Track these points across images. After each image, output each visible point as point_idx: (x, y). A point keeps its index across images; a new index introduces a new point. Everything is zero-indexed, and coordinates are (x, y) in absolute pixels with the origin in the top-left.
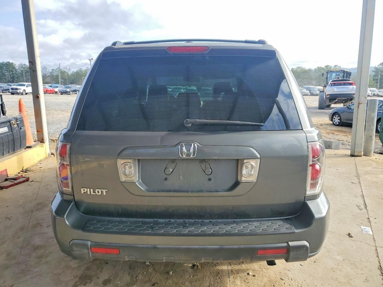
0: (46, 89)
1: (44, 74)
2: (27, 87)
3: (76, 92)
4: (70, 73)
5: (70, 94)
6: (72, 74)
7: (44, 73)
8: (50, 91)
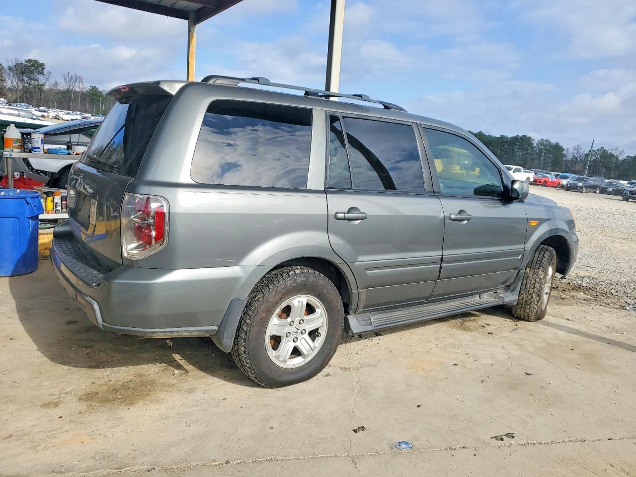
0: (546, 179)
1: (575, 157)
2: (514, 172)
3: (595, 190)
4: (620, 158)
5: (582, 192)
6: (623, 161)
7: (575, 155)
8: (552, 182)
